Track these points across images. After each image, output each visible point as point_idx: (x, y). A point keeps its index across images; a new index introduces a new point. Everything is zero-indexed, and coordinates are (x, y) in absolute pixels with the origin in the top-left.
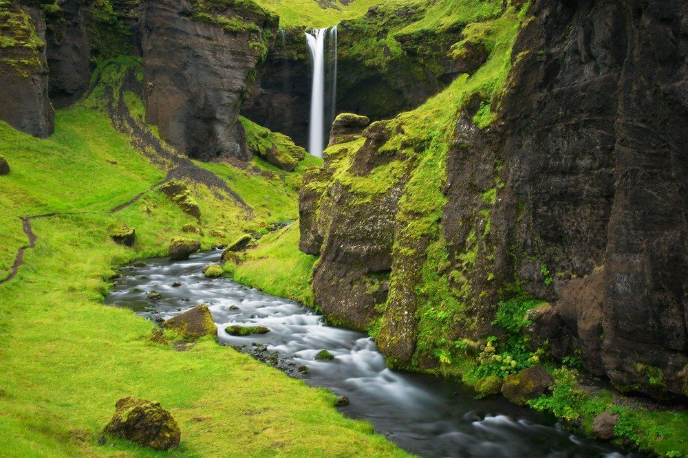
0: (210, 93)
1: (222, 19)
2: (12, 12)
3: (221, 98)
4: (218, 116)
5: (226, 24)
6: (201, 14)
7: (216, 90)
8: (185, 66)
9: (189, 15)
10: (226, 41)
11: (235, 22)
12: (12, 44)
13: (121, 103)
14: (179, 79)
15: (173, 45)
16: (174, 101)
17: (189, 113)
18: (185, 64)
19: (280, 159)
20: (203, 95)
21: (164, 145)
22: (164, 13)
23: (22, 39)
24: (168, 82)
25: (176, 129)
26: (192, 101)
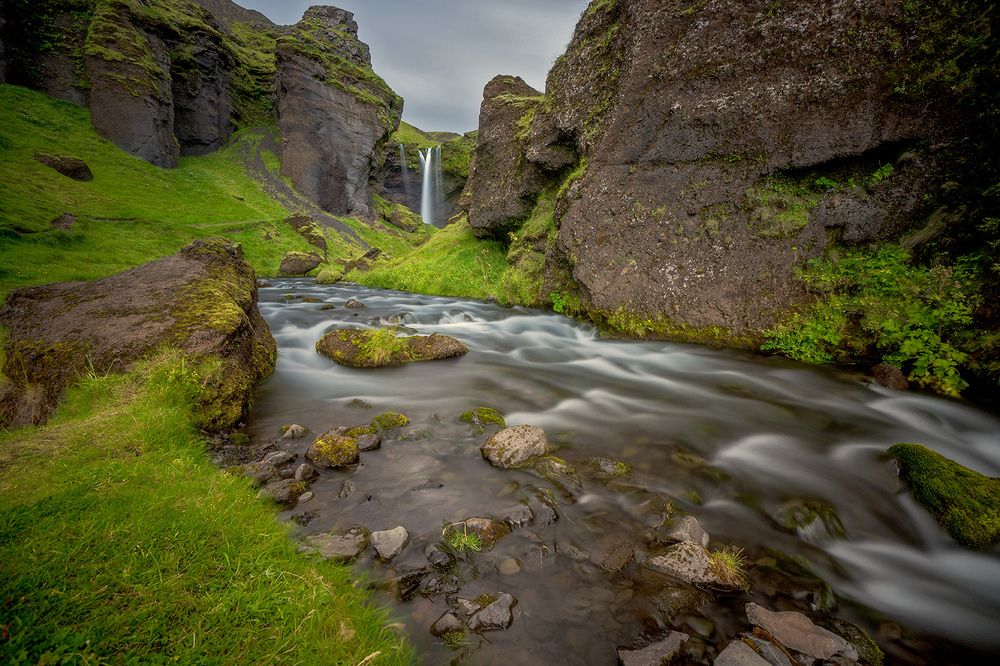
0: (342, 155)
1: (354, 89)
2: (120, 26)
3: (352, 161)
4: (349, 177)
5: (358, 93)
6: (334, 81)
7: (347, 152)
8: (319, 126)
9: (322, 79)
10: (358, 110)
11: (365, 94)
12: (119, 59)
13: (258, 158)
14: (313, 137)
15: (307, 105)
16: (308, 157)
17: (321, 170)
18: (318, 124)
19: (403, 221)
20: (335, 155)
21: (295, 194)
22: (298, 74)
23: (132, 56)
24: (302, 138)
25: (309, 181)
26: (325, 159)
